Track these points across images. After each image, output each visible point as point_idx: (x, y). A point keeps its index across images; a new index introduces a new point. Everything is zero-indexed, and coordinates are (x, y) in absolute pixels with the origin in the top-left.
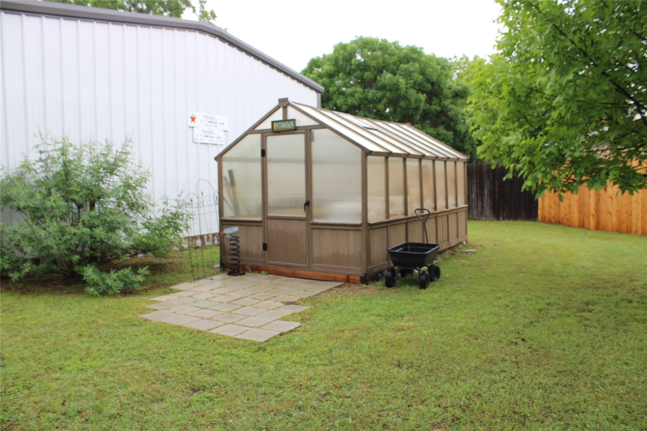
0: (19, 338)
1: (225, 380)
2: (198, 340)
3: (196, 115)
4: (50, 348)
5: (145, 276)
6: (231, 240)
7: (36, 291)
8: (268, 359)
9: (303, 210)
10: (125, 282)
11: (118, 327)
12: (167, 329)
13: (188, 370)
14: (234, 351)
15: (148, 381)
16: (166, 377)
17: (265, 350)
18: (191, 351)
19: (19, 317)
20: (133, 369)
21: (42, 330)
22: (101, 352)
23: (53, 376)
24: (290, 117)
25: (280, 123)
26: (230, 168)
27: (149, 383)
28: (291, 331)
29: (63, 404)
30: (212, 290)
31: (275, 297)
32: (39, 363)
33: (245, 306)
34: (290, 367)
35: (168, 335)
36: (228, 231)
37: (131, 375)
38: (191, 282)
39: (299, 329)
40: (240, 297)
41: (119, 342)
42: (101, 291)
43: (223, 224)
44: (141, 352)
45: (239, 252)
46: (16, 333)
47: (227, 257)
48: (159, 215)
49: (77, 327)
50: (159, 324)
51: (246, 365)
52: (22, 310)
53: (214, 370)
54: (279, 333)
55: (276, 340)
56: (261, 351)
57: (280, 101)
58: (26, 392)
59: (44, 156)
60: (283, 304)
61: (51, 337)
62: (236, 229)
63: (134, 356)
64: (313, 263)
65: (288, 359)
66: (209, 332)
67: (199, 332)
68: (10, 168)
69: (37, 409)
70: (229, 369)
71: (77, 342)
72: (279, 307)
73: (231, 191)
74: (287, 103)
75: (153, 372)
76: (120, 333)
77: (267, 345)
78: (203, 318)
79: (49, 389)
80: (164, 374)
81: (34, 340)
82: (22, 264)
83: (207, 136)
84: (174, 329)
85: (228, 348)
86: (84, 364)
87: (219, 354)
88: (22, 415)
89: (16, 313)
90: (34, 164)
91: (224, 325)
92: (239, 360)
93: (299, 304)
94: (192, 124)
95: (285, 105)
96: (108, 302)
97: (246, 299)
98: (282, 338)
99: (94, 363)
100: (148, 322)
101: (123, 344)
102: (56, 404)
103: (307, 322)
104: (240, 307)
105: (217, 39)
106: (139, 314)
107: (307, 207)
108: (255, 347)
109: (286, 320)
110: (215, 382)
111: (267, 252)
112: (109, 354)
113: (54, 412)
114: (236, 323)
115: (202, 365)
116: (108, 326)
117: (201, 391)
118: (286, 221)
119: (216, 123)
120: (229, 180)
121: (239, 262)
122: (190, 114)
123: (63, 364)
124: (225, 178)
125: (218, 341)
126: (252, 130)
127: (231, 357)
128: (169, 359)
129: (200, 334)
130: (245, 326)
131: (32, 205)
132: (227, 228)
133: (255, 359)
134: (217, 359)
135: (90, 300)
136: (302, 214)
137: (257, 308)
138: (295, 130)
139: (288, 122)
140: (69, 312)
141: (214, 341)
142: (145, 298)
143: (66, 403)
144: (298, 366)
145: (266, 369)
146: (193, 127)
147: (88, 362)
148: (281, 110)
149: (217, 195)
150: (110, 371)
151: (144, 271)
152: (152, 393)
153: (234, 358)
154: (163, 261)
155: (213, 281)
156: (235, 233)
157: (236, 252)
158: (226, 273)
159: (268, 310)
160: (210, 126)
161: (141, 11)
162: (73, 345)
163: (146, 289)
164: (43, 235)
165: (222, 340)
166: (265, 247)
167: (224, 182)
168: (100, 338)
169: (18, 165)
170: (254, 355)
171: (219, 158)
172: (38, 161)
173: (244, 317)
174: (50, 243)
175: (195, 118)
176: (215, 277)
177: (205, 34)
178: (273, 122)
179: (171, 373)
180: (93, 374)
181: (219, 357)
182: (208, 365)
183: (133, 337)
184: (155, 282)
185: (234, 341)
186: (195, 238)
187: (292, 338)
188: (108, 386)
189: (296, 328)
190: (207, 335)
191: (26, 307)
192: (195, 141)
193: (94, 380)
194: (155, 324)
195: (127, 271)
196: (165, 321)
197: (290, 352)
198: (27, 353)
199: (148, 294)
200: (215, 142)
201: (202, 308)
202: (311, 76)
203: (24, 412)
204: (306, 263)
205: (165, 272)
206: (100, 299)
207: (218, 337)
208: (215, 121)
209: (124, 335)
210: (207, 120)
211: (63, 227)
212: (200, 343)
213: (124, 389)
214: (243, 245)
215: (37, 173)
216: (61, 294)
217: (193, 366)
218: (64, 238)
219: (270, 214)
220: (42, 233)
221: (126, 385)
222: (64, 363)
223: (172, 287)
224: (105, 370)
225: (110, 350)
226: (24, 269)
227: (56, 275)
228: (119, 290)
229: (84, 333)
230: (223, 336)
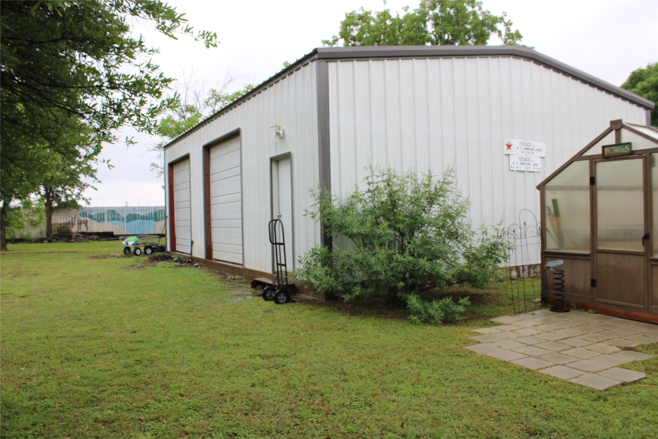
0: (355, 356)
1: (563, 427)
2: (528, 379)
3: (512, 141)
4: (383, 370)
5: (466, 306)
6: (555, 274)
7: (364, 313)
8: (612, 411)
9: (641, 243)
10: (446, 312)
11: (444, 357)
12: (494, 364)
13: (521, 411)
14: (570, 397)
15: (481, 416)
16: (499, 415)
17: (605, 400)
18: (522, 390)
19: (353, 337)
20: (464, 401)
21: (374, 351)
22: (430, 379)
23: (389, 397)
24: (624, 140)
25: (612, 148)
26: (554, 197)
27: (483, 418)
28: (635, 382)
29: (402, 426)
30: (536, 326)
31: (609, 340)
32: (376, 383)
33: (575, 347)
34: (640, 425)
35: (495, 370)
36: (552, 264)
37: (463, 407)
38: (512, 316)
39: (645, 381)
40: (568, 336)
41: (448, 371)
42: (423, 319)
43: (545, 257)
44: (470, 385)
45: (564, 287)
46: (352, 351)
47: (549, 291)
48: (478, 245)
49: (405, 352)
50: (484, 358)
51: (586, 414)
52: (354, 330)
53: (550, 414)
54: (621, 382)
55: (618, 390)
56: (602, 401)
57: (612, 123)
58: (368, 408)
59: (371, 188)
60: (620, 349)
61: (383, 359)
62: (560, 262)
63: (464, 388)
64: (652, 304)
65: (636, 415)
66: (538, 371)
67: (528, 370)
68: (343, 199)
69: (379, 427)
70: (567, 416)
71: (407, 367)
72: (615, 352)
73: (555, 222)
74: (620, 126)
75: (485, 407)
76: (447, 363)
77: (608, 395)
78: (530, 356)
79: (388, 409)
80: (496, 412)
81: (368, 360)
82: (353, 287)
83: (524, 164)
84: (501, 364)
85: (562, 392)
86: (416, 389)
87: (553, 397)
88: (367, 429)
89: (350, 333)
90: (364, 195)
91: (554, 366)
92: (576, 407)
93: (640, 351)
94: (509, 152)
95: (618, 128)
96: (430, 329)
97: (575, 339)
98: (627, 388)
99: (425, 390)
100: (473, 354)
101: (451, 374)
102: (395, 425)
103: (654, 373)
104: (569, 347)
105: (532, 62)
106: (463, 345)
107: (646, 240)
108: (594, 395)
109: (626, 368)
110: (553, 428)
111: (595, 288)
112: (438, 383)
113: (395, 433)
114: (568, 365)
115: (535, 406)
116: (434, 354)
117: (538, 436)
118: (620, 257)
119: (533, 149)
120: (552, 210)
121: (564, 298)
122: (506, 141)
123: (396, 387)
124: (548, 208)
125: (550, 383)
126: (579, 157)
127: (568, 403)
128: (500, 396)
129: (530, 373)
130: (578, 369)
131: (363, 232)
132: (550, 261)
133: (596, 409)
134: (553, 403)
135: (414, 326)
136: (640, 249)
137: (590, 350)
138: (631, 154)
139: (622, 146)
140: (396, 336)
141: (546, 382)
142: (467, 329)
143: (404, 425)
144: (651, 426)
145: (611, 423)
146: (509, 155)
147: (420, 389)
148: (613, 133)
149: (539, 225)
150: (442, 400)
151: (464, 301)
152: (487, 429)
153: (571, 404)
154: (481, 292)
155: (535, 316)
156: (559, 266)
157: (559, 287)
158: (548, 309)
159: (603, 354)
160: (526, 152)
161: (447, 42)
162: (403, 369)
163: (466, 320)
164: (373, 261)
165: (555, 383)
166: (593, 283)
167: (547, 212)
168: (428, 365)
169: (349, 196)
170: (594, 404)
171: (542, 187)
172: (367, 192)
173: (576, 359)
174: (379, 269)
175: (511, 146)
176: (537, 312)
177: (519, 59)
178: (604, 147)
179: (504, 411)
180: (426, 401)
181: (554, 400)
182: (543, 408)
183: (460, 368)
184: (474, 313)
185: (568, 384)
186: (511, 269)
187: (638, 390)
188: (442, 415)
189: (641, 379)
190: (537, 375)
191: (357, 328)
192: (511, 169)
193: (428, 408)
194: (481, 357)
195: (448, 301)
196: (490, 354)
197: (638, 407)
198: (364, 372)
199: (469, 325)
200: (532, 170)
201: (528, 345)
202: (634, 90)
203: (368, 427)
204: (644, 305)
205: (483, 303)
206: (422, 326)
207: (549, 378)
208: (532, 147)
209: (451, 365)
210: (523, 147)
211: (390, 254)
212: (530, 383)
213: (457, 421)
214: (568, 279)
215: (367, 203)
216: (385, 318)
217: (526, 407)
218: (392, 265)
219: (600, 248)
220: (373, 260)
221: (460, 417)
222: (398, 386)
223: (492, 320)
224: (436, 398)
225: (439, 379)
226: (354, 292)
227: (378, 299)
228: (440, 320)
229: (413, 359)
230: (555, 377)
